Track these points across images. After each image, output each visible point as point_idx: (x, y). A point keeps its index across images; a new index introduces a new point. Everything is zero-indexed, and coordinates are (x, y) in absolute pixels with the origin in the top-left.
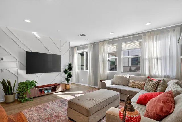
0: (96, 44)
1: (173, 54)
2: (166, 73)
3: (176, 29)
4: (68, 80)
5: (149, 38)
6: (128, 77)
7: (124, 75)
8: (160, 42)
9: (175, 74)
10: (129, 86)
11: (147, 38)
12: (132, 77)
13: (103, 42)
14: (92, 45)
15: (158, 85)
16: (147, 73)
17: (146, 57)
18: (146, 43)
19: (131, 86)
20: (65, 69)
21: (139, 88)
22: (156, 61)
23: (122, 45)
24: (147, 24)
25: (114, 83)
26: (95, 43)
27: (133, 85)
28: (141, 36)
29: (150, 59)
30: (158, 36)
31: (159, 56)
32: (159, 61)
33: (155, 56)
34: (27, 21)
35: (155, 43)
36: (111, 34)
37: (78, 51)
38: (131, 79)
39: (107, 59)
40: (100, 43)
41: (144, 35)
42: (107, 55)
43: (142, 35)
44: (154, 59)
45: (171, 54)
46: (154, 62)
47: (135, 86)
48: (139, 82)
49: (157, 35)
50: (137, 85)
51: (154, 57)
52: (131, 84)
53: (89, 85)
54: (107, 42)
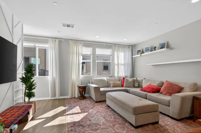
0: (63, 40)
4: (30, 95)
12: (108, 79)
14: (57, 40)
16: (116, 75)
17: (116, 63)
19: (113, 87)
22: (121, 66)
24: (125, 40)
28: (112, 46)
29: (118, 65)
31: (123, 63)
32: (123, 66)
33: (121, 63)
36: (96, 36)
38: (110, 81)
39: (81, 62)
41: (114, 46)
47: (116, 85)
48: (118, 82)
50: (118, 85)
52: (112, 85)
53: (52, 97)
54: (80, 42)
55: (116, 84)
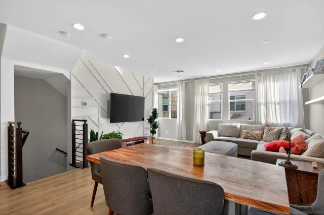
1: (294, 98)
2: (286, 121)
3: (297, 69)
4: (153, 132)
5: (265, 78)
6: (239, 127)
7: (233, 124)
8: (278, 83)
9: (296, 122)
10: (242, 137)
11: (262, 77)
12: (244, 126)
13: (202, 79)
14: (184, 82)
15: (280, 134)
16: (263, 121)
17: (262, 101)
18: (261, 84)
20: (150, 117)
21: (255, 139)
22: (273, 106)
23: (229, 85)
25: (220, 135)
26: (188, 80)
27: (247, 136)
28: (254, 75)
29: (266, 104)
30: (276, 76)
31: (277, 100)
32: (278, 106)
33: (273, 100)
34: (126, 56)
35: (272, 84)
37: (159, 91)
38: (244, 129)
39: (207, 103)
40: (196, 81)
41: (258, 74)
42: (208, 97)
43: (256, 74)
44: (272, 104)
45: (291, 98)
46: (271, 108)
47: (250, 137)
48: (255, 132)
49: (274, 75)
50: (253, 136)
51: (271, 101)
52: (244, 135)
53: (179, 139)
54: (205, 80)
55: (251, 134)
